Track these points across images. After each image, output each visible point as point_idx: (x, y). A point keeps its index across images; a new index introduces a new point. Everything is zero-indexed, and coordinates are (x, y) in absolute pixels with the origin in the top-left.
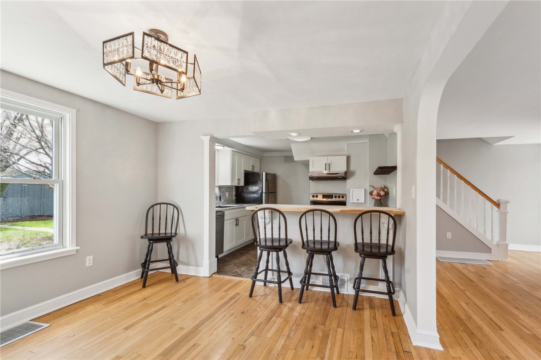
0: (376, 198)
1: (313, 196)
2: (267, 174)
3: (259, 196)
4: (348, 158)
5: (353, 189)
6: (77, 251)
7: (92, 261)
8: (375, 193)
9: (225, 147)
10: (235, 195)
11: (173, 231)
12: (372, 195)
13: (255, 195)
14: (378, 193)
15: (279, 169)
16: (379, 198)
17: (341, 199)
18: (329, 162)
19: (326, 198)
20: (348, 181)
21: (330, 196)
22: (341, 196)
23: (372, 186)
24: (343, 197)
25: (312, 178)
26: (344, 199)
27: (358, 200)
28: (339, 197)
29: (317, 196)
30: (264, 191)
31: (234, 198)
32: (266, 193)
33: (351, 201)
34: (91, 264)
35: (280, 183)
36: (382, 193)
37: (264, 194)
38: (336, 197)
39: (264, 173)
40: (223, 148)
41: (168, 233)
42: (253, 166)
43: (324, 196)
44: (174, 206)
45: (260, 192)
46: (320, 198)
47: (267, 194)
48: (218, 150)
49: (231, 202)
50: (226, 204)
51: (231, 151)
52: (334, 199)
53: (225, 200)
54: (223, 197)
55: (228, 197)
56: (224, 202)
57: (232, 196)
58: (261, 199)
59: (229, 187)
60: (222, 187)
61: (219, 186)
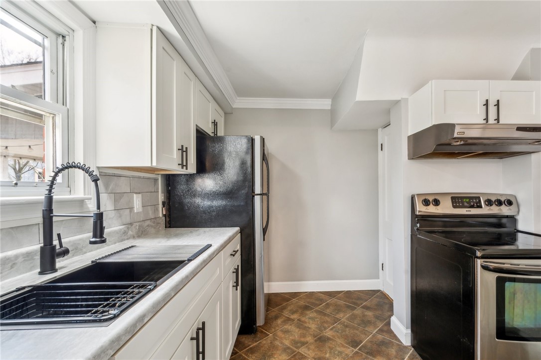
1: (426, 203)
2: (263, 142)
3: (243, 203)
10: (164, 203)
17: (505, 210)
18: (496, 96)
19: (464, 207)
21: (474, 201)
22: (504, 200)
24: (508, 203)
26: (512, 210)
28: (499, 204)
29: (437, 203)
31: (161, 211)
32: (262, 195)
37: (257, 198)
39: (258, 138)
42: (215, 124)
45: (245, 192)
46: (446, 208)
48: (94, 22)
49: (152, 226)
50: (134, 237)
51: (155, 29)
52: (485, 210)
53: (131, 224)
54: (122, 212)
55: (141, 210)
56: (125, 233)
57: (155, 206)
58: (251, 213)
59: (143, 178)
60: (115, 176)
61: (98, 168)
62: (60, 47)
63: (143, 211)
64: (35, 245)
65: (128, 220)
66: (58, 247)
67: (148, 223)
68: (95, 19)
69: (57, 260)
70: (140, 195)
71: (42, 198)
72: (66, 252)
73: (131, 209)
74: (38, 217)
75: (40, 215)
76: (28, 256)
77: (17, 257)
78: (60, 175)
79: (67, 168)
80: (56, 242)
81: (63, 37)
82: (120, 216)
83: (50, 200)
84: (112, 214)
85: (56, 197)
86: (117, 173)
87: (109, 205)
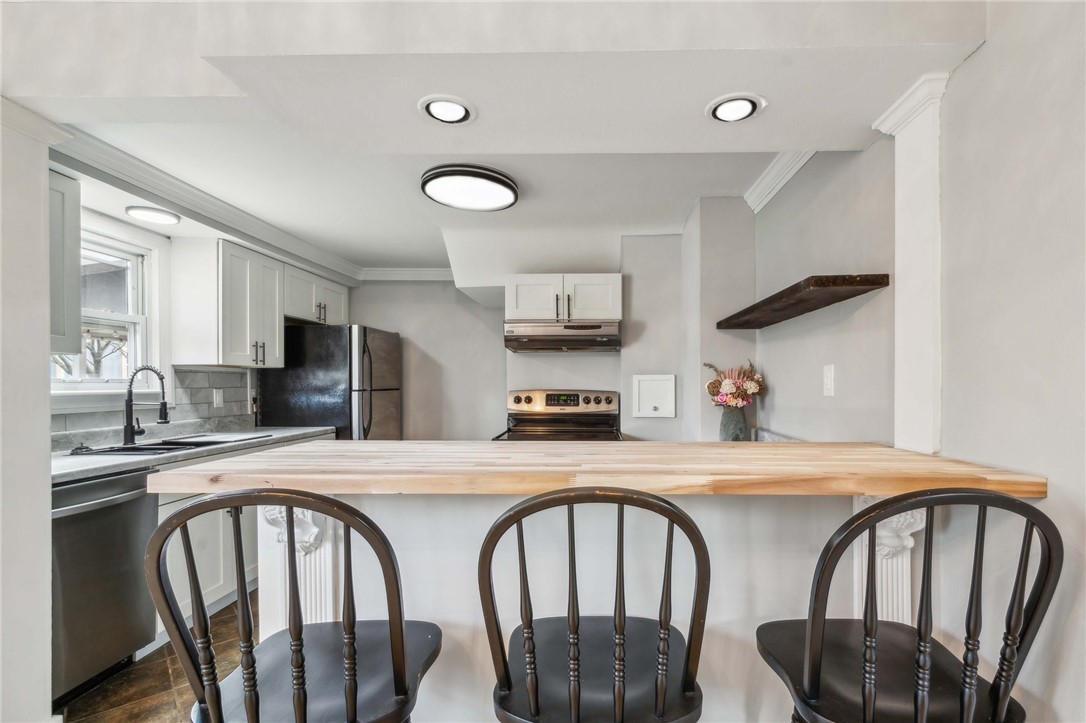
0: (733, 402)
1: (518, 400)
2: (364, 331)
3: (340, 400)
4: (626, 282)
5: (641, 377)
8: (727, 387)
9: (185, 220)
10: (255, 400)
12: (717, 393)
13: (327, 399)
14: (738, 388)
15: (409, 321)
16: (740, 403)
17: (603, 408)
18: (569, 291)
19: (559, 405)
20: (624, 351)
21: (572, 398)
22: (603, 397)
23: (711, 366)
24: (608, 401)
25: (516, 343)
26: (612, 408)
27: (656, 409)
28: (598, 401)
29: (529, 400)
30: (356, 386)
31: (250, 408)
32: (362, 391)
33: (635, 413)
35: (411, 361)
36: (751, 387)
37: (355, 396)
38: (587, 401)
39: (355, 329)
40: (173, 220)
42: (321, 307)
43: (552, 399)
45: (343, 386)
46: (539, 406)
47: (367, 394)
48: (169, 238)
49: (236, 423)
50: (212, 431)
51: (221, 241)
52: (582, 408)
53: (209, 418)
54: (198, 406)
55: (222, 405)
56: (201, 426)
57: (242, 402)
58: (348, 411)
59: (226, 373)
60: (191, 372)
61: (173, 366)
62: (140, 265)
63: (225, 406)
64: (121, 426)
65: (206, 414)
66: (136, 427)
67: (231, 419)
68: (169, 234)
69: (136, 437)
70: (221, 391)
71: (125, 391)
72: (142, 432)
73: (210, 403)
74: (122, 406)
75: (124, 404)
76: (116, 432)
77: (108, 432)
78: (140, 373)
79: (145, 369)
80: (134, 423)
81: (143, 256)
82: (197, 410)
83: (130, 393)
84: (188, 407)
85: (134, 391)
86: (193, 369)
87: (185, 400)
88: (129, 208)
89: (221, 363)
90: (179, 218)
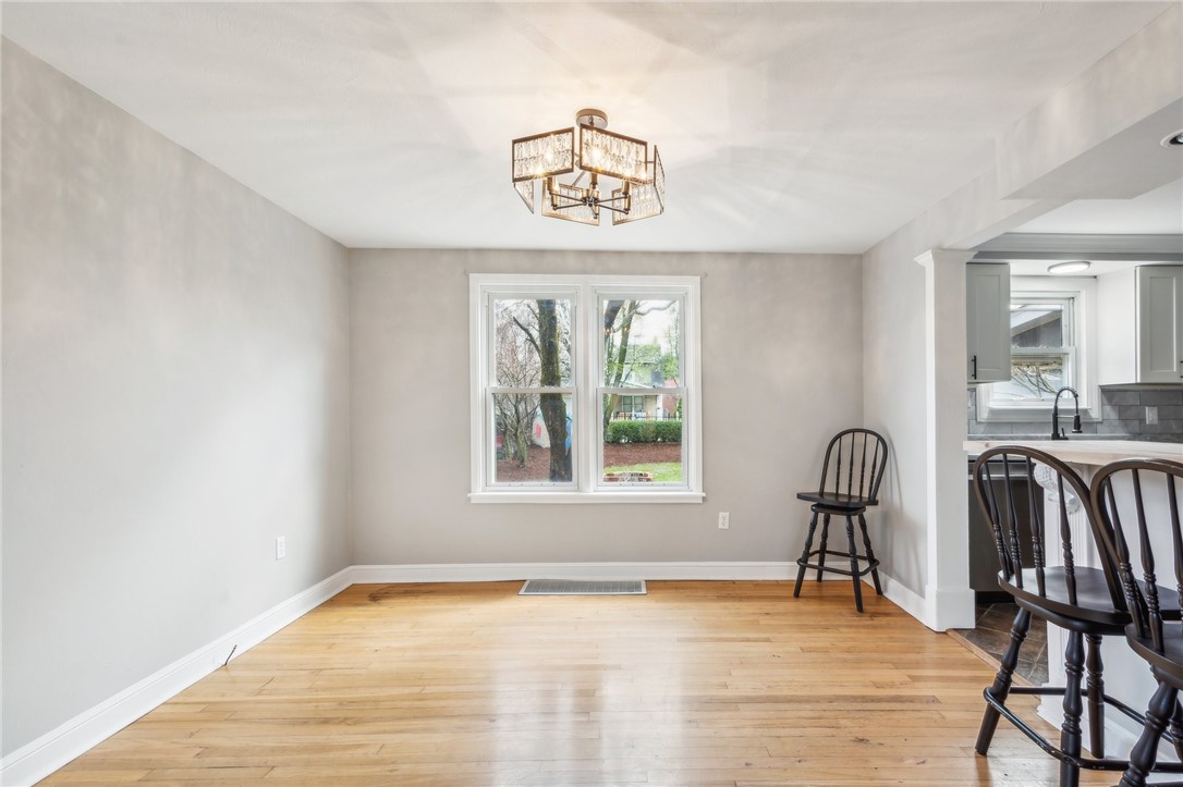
6: (704, 499)
7: (727, 521)
11: (866, 494)
34: (727, 527)
40: (1085, 267)
41: (855, 497)
44: (880, 438)
48: (1095, 277)
51: (1139, 268)
55: (1156, 422)
59: (1162, 391)
60: (1119, 391)
61: (1100, 386)
62: (1072, 305)
63: (1161, 423)
65: (1137, 430)
66: (1061, 434)
67: (1167, 437)
70: (1156, 408)
71: (1052, 407)
73: (1142, 420)
75: (1052, 417)
81: (1072, 298)
82: (1126, 426)
83: (1056, 407)
84: (1117, 423)
85: (1059, 407)
86: (1121, 388)
87: (1112, 415)
88: (1050, 268)
89: (1139, 381)
90: (1089, 263)
